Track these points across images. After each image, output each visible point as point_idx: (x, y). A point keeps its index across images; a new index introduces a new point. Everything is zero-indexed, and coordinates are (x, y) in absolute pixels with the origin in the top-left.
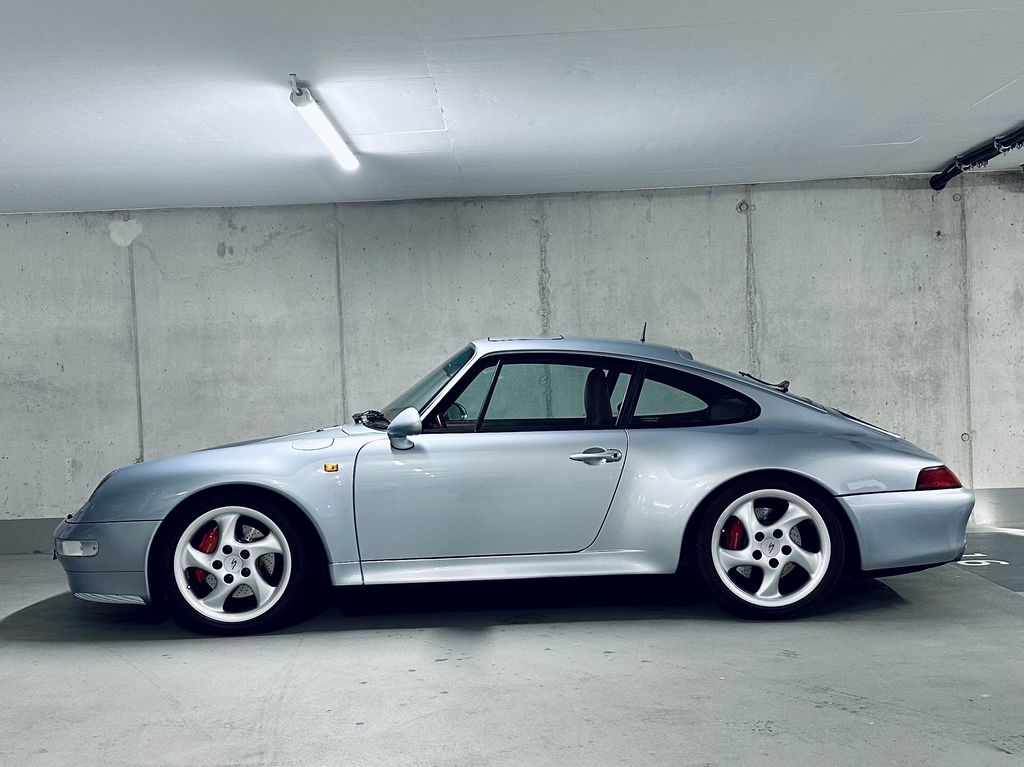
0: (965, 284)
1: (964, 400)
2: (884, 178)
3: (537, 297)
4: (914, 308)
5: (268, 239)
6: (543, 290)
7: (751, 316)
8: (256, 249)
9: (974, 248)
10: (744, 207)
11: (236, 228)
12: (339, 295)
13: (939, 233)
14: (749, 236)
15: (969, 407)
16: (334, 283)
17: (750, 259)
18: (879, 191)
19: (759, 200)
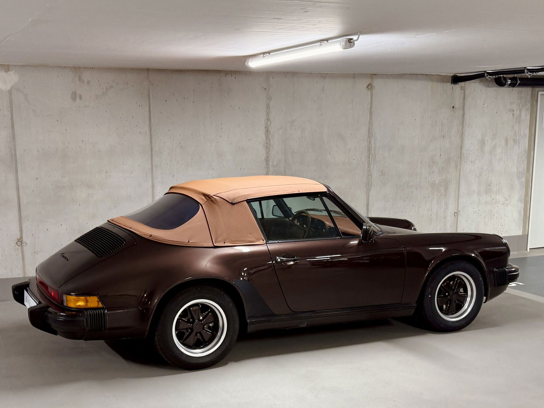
0: (462, 134)
1: (457, 196)
2: (433, 75)
3: (263, 136)
4: (440, 147)
5: (105, 91)
6: (267, 131)
7: (369, 149)
8: (97, 97)
9: (467, 117)
10: (370, 87)
11: (83, 82)
12: (150, 130)
13: (453, 107)
14: (371, 104)
15: (458, 199)
16: (147, 123)
18: (430, 83)
19: (377, 84)
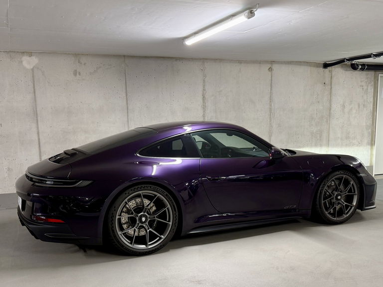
0: (330, 101)
2: (311, 63)
3: (201, 101)
4: (316, 109)
5: (96, 69)
6: (204, 98)
8: (91, 73)
10: (270, 69)
11: (81, 63)
12: (127, 96)
13: (324, 83)
14: (271, 80)
16: (124, 91)
17: (271, 89)
18: (309, 67)
19: (276, 67)
